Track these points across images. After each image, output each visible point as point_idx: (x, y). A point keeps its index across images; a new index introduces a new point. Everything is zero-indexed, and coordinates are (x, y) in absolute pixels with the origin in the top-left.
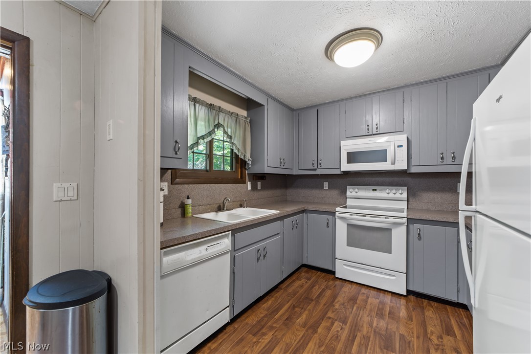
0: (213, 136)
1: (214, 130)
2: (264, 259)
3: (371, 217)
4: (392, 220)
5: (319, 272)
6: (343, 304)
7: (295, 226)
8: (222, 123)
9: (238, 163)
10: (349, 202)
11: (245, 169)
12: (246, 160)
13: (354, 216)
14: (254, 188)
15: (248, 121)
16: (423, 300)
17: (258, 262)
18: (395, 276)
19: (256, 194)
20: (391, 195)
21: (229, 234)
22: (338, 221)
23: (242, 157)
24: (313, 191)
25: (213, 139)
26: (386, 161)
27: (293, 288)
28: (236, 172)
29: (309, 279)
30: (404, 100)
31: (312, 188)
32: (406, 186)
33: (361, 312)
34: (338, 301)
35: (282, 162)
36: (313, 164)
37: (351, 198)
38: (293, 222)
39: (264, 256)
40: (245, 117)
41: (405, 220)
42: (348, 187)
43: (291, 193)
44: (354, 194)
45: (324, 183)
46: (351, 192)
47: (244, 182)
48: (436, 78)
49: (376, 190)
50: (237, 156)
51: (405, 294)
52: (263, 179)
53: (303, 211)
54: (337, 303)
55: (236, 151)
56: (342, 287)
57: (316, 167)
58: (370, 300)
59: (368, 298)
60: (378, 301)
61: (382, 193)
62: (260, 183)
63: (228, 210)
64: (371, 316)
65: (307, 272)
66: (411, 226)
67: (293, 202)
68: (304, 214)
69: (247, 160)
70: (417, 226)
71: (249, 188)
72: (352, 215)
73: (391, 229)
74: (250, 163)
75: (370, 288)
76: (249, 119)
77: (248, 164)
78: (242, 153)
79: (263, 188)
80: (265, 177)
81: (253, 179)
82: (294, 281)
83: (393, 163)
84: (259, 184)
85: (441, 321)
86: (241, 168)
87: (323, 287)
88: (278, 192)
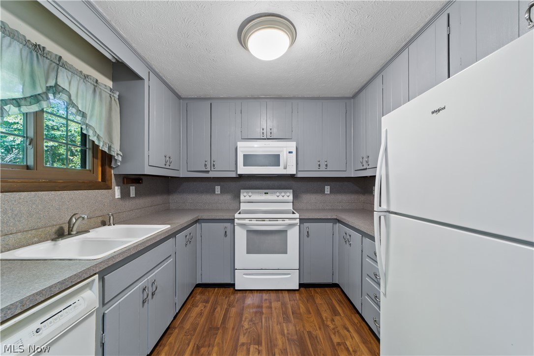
0: (44, 105)
1: (46, 93)
2: (152, 298)
3: (270, 221)
4: (287, 222)
5: (216, 289)
6: (251, 320)
7: (189, 241)
8: (66, 87)
9: (97, 158)
10: (243, 207)
11: (111, 167)
12: (113, 153)
13: (254, 222)
14: (125, 195)
15: (116, 95)
16: (310, 289)
17: (143, 306)
18: (290, 274)
19: (128, 204)
20: (281, 198)
21: (94, 280)
22: (236, 227)
23: (106, 149)
24: (203, 196)
25: (42, 111)
26: (279, 165)
27: (191, 320)
28: (93, 171)
29: (207, 302)
30: (292, 110)
31: (202, 192)
32: (291, 189)
33: (270, 322)
34: (246, 319)
35: (168, 160)
36: (206, 165)
37: (244, 202)
38: (186, 236)
39: (153, 295)
40: (111, 89)
41: (298, 221)
42: (241, 190)
43: (175, 199)
44: (247, 198)
45: (216, 187)
46: (245, 196)
47: (109, 187)
48: (316, 96)
49: (267, 193)
50: (95, 147)
51: (297, 288)
52: (139, 183)
53: (197, 221)
54: (245, 321)
55: (93, 138)
56: (244, 299)
57: (209, 169)
58: (273, 305)
59: (270, 303)
60: (279, 303)
61: (273, 196)
62: (134, 187)
63: (78, 233)
64: (280, 323)
65: (202, 293)
66: (302, 225)
67: (180, 211)
68: (197, 224)
69: (115, 155)
70: (306, 225)
71: (117, 195)
72: (251, 220)
73: (287, 231)
74: (120, 158)
75: (269, 292)
76: (118, 93)
77: (116, 160)
78: (105, 143)
79: (138, 194)
80: (141, 179)
81: (124, 183)
82: (189, 310)
83: (285, 168)
84: (132, 189)
85: (327, 304)
86: (103, 166)
87: (226, 306)
88: (158, 199)
